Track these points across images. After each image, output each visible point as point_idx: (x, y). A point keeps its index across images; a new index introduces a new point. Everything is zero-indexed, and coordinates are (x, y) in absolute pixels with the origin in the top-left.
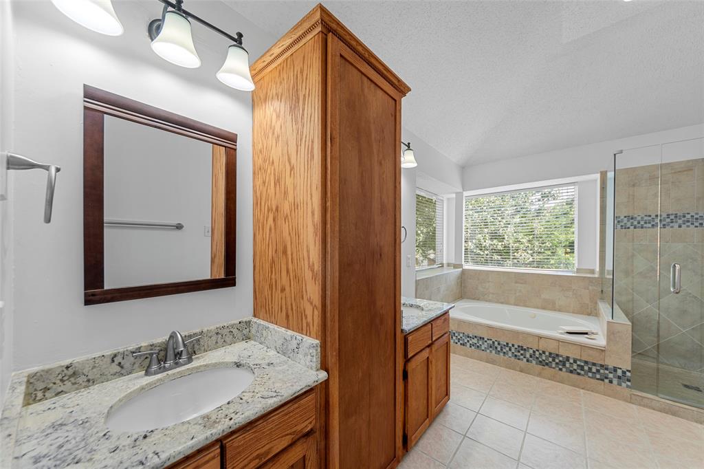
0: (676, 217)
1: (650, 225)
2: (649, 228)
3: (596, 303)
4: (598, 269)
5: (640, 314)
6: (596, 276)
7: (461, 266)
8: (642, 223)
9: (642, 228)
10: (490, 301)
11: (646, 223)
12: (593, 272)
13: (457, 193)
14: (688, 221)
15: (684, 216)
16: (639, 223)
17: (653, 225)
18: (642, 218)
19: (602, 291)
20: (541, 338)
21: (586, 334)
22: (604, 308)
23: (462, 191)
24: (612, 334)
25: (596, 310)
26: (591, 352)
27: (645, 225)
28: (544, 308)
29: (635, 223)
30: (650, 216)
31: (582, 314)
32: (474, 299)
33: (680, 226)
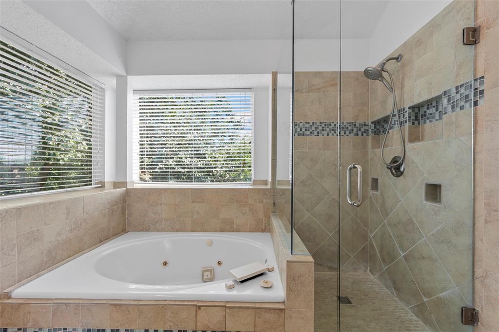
0: (325, 125)
1: (308, 133)
2: (308, 135)
3: (269, 217)
4: (270, 180)
5: (302, 223)
6: (269, 187)
7: (125, 184)
8: (304, 130)
9: (303, 135)
10: (163, 230)
11: (306, 130)
12: (265, 182)
13: (118, 76)
14: (333, 130)
15: (330, 125)
16: (301, 130)
17: (311, 133)
18: (304, 125)
19: (274, 203)
20: (200, 307)
21: (262, 274)
22: (277, 224)
23: (125, 75)
24: (292, 280)
25: (269, 225)
26: (267, 316)
27: (306, 133)
28: (222, 231)
29: (299, 130)
30: (309, 123)
31: (257, 231)
32: (142, 230)
33: (328, 135)
